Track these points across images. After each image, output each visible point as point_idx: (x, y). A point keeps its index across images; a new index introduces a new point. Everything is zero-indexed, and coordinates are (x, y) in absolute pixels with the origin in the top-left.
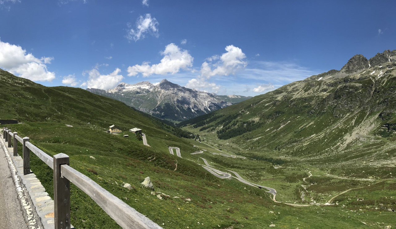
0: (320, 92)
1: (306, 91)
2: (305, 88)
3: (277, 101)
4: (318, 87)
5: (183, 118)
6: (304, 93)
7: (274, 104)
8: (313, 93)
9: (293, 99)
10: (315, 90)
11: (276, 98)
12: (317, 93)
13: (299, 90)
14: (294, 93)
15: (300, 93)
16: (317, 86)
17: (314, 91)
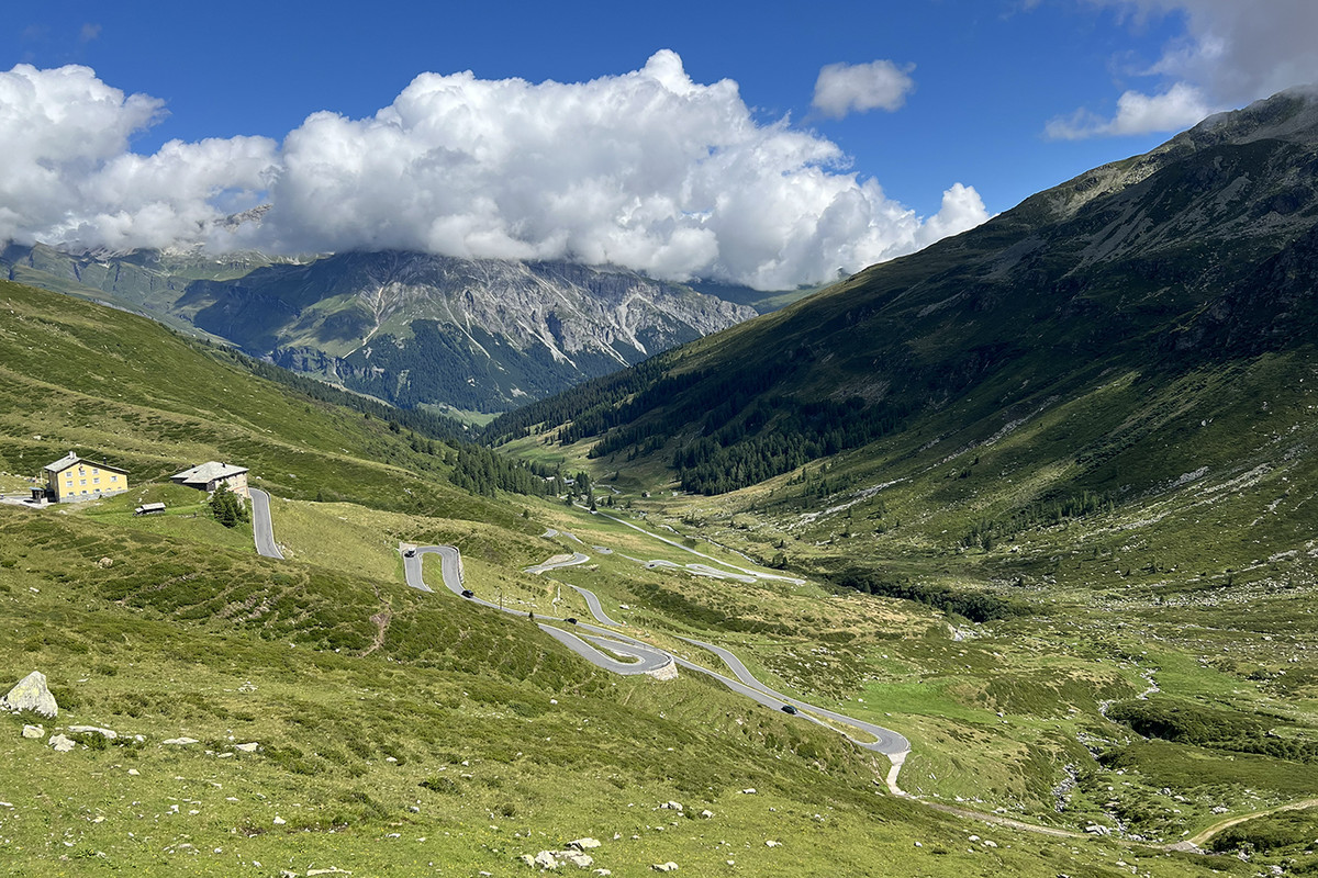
0: (1255, 216)
1: (1159, 216)
2: (1157, 200)
3: (987, 286)
4: (1242, 181)
5: (510, 395)
6: (1149, 229)
7: (971, 306)
8: (1204, 228)
9: (1081, 270)
10: (1222, 207)
11: (983, 270)
12: (1232, 223)
13: (1118, 214)
14: (1086, 237)
15: (1126, 229)
16: (1232, 179)
17: (1210, 212)
